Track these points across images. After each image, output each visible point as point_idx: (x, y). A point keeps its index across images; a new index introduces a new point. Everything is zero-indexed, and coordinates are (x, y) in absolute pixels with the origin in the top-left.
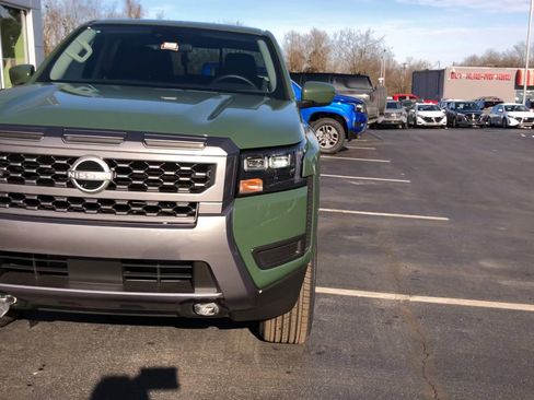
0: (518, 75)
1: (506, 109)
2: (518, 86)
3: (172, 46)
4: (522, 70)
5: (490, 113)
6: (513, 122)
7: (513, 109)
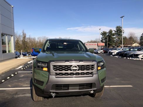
0: (98, 44)
1: (97, 50)
2: (98, 46)
3: (66, 43)
4: (99, 43)
5: (95, 51)
6: (99, 53)
7: (99, 50)
